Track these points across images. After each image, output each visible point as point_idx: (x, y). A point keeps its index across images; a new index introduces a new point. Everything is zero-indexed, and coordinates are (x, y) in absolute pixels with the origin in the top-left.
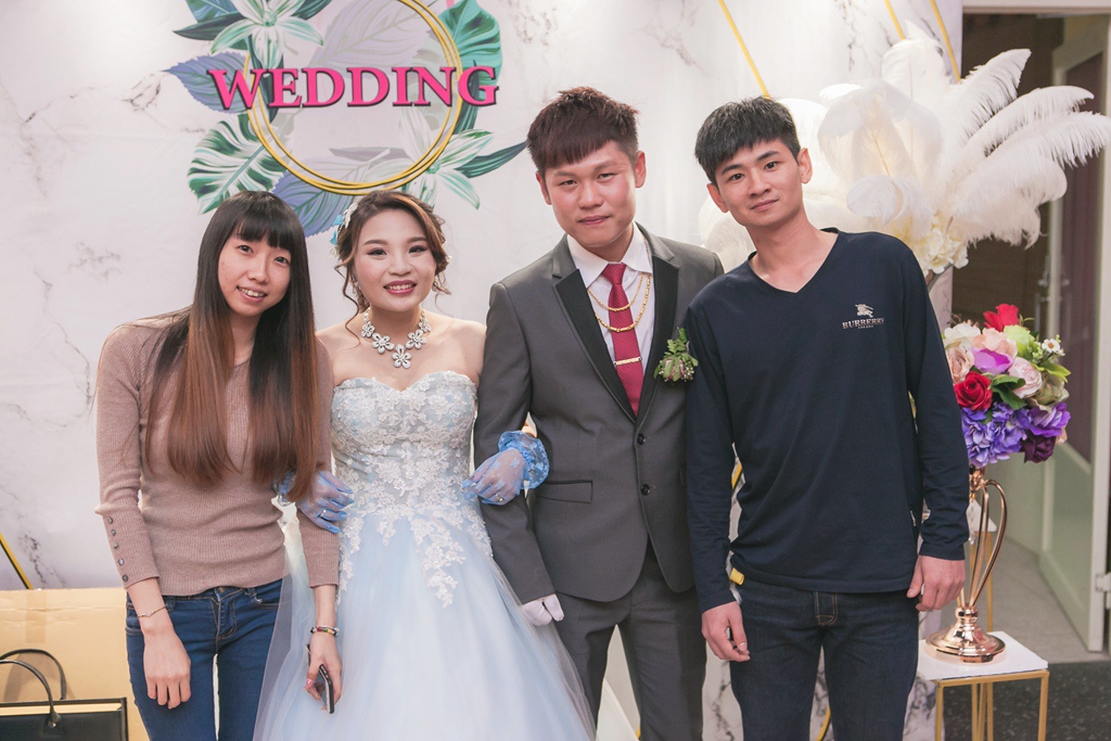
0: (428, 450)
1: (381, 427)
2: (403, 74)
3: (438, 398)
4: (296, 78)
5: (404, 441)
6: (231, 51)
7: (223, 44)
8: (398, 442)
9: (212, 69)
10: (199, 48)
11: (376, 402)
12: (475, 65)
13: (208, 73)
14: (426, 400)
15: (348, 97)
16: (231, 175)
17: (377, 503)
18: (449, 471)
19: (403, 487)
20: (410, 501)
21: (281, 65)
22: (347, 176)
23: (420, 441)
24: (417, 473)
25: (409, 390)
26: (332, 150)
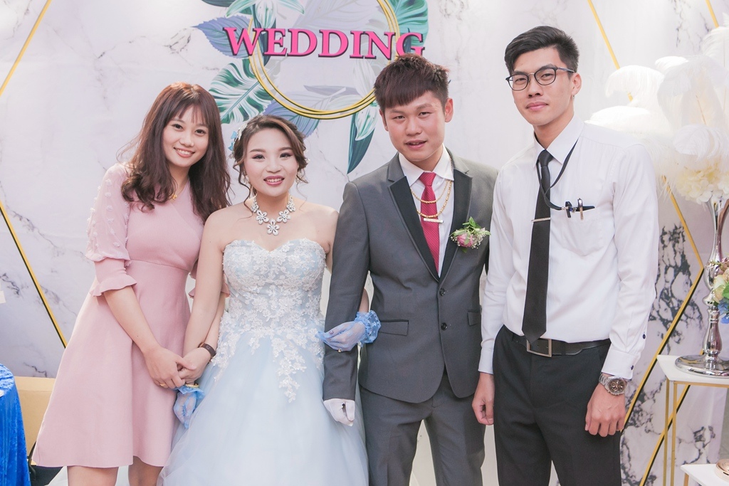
0: (287, 291)
1: (255, 274)
2: (359, 35)
3: (295, 257)
4: (284, 36)
5: (271, 284)
6: (240, 15)
7: (235, 11)
8: (267, 285)
9: (226, 27)
10: (219, 12)
11: (253, 257)
12: (409, 32)
13: (224, 29)
14: (286, 259)
15: (319, 50)
16: (235, 101)
17: (251, 325)
18: (302, 306)
19: (269, 316)
20: (273, 325)
21: (274, 26)
22: (315, 105)
23: (282, 285)
24: (279, 307)
25: (275, 250)
26: (305, 86)
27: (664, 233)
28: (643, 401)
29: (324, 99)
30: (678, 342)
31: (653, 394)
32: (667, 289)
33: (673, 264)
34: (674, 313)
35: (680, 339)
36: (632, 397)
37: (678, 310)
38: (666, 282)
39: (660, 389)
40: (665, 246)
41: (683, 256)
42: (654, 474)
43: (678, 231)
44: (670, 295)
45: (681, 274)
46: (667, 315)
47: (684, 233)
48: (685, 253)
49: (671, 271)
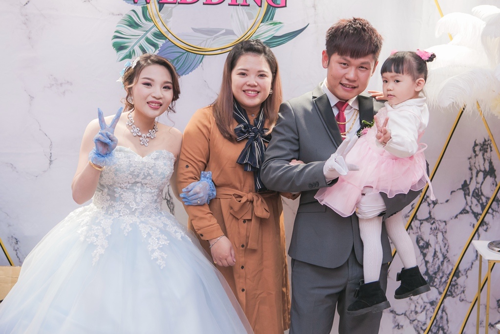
0: (149, 189)
1: (130, 174)
3: (160, 163)
5: (139, 183)
11: (130, 161)
14: (155, 164)
16: (136, 41)
17: (119, 213)
19: (134, 206)
20: (137, 214)
22: (201, 44)
23: (146, 184)
25: (146, 156)
26: (193, 29)
27: (476, 145)
28: (458, 277)
29: (208, 39)
30: (486, 231)
31: (466, 271)
32: (478, 189)
33: (483, 169)
34: (483, 208)
35: (487, 228)
36: (450, 274)
37: (486, 205)
38: (477, 183)
39: (471, 267)
40: (476, 155)
41: (491, 163)
43: (487, 143)
44: (480, 193)
45: (488, 177)
46: (478, 209)
47: (491, 145)
48: (492, 161)
49: (481, 175)
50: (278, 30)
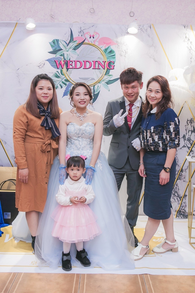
0: (85, 139)
1: (75, 133)
2: (95, 62)
3: (88, 128)
4: (73, 63)
6: (60, 56)
7: (58, 55)
8: (79, 137)
10: (53, 56)
11: (75, 128)
12: (110, 61)
13: (55, 61)
15: (83, 67)
16: (58, 83)
18: (89, 144)
19: (79, 147)
20: (80, 150)
21: (70, 60)
23: (83, 137)
24: (82, 144)
25: (82, 126)
27: (188, 121)
28: (182, 172)
31: (186, 170)
33: (191, 130)
34: (191, 145)
36: (179, 171)
38: (189, 135)
39: (187, 168)
40: (188, 125)
41: (194, 127)
42: (186, 194)
43: (192, 120)
44: (190, 139)
45: (193, 133)
46: (189, 146)
47: (194, 120)
49: (190, 132)
50: (111, 78)
